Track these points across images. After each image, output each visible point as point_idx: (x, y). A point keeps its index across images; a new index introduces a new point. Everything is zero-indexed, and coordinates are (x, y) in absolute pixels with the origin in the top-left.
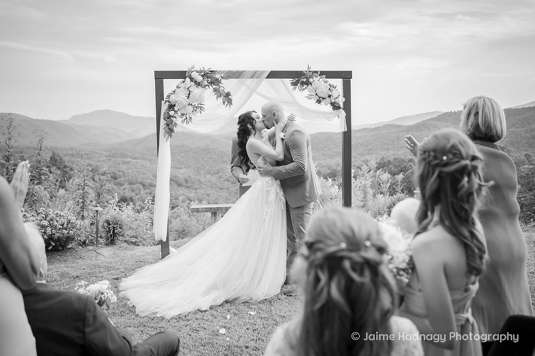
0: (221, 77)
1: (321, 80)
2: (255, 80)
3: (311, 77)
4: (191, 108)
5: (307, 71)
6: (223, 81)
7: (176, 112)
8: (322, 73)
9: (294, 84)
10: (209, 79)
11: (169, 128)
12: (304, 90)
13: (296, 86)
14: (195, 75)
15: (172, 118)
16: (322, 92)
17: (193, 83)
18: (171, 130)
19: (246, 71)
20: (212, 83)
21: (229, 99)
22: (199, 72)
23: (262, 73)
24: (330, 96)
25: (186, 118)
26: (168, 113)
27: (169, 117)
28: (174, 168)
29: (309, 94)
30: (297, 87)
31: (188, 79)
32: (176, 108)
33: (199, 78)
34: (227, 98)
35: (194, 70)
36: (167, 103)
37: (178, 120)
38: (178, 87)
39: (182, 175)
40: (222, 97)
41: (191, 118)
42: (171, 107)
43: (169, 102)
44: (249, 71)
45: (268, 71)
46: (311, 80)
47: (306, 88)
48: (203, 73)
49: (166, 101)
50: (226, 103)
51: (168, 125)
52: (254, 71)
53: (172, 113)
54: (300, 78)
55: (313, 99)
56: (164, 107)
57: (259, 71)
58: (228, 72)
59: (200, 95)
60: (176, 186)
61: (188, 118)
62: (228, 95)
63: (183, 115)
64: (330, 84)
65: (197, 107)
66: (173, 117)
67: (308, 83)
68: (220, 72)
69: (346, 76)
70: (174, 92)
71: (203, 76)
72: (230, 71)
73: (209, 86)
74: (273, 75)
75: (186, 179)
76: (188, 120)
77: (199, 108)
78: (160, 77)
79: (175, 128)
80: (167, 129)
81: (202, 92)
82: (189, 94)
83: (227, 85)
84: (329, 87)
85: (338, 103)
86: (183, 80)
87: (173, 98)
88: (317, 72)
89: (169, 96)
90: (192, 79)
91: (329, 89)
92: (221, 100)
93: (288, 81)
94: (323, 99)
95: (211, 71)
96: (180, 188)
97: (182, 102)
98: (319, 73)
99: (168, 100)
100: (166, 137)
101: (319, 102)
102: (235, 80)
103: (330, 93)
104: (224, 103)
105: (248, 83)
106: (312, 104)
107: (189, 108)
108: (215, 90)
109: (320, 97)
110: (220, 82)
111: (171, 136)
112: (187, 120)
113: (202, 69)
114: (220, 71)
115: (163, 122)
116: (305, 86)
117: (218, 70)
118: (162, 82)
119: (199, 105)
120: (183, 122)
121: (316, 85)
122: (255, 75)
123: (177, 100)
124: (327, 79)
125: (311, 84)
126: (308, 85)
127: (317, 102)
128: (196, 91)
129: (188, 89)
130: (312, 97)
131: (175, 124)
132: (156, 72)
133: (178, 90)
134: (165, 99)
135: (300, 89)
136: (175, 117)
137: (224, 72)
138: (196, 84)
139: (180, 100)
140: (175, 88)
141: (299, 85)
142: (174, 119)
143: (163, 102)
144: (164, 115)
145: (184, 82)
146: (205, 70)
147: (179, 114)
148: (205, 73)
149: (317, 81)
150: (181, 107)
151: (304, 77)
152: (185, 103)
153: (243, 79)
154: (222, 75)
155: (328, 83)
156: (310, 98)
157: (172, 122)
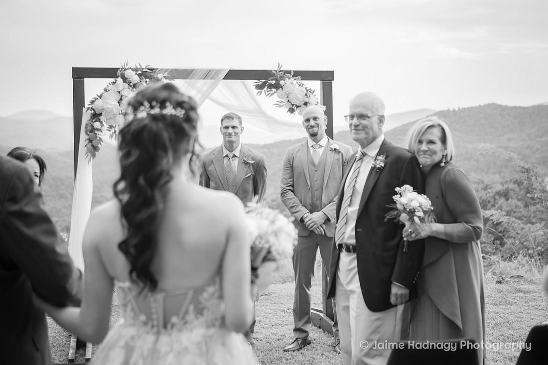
0: (165, 77)
1: (295, 82)
2: (209, 82)
3: (282, 78)
5: (276, 71)
7: (101, 122)
8: (297, 74)
9: (259, 87)
10: (147, 80)
11: (92, 146)
12: (272, 94)
13: (262, 89)
15: (96, 132)
16: (297, 98)
17: (126, 85)
18: (95, 148)
19: (198, 70)
22: (136, 70)
23: (218, 72)
24: (306, 104)
25: (115, 131)
26: (92, 126)
27: (93, 130)
29: (279, 100)
30: (263, 91)
31: (120, 80)
32: (102, 118)
33: (135, 78)
35: (127, 67)
36: (90, 112)
37: (105, 135)
38: (106, 90)
42: (96, 116)
43: (93, 109)
44: (201, 70)
45: (225, 70)
46: (282, 82)
47: (274, 93)
48: (140, 72)
49: (88, 108)
51: (90, 141)
52: (208, 70)
53: (97, 125)
54: (267, 80)
55: (283, 107)
56: (86, 116)
57: (214, 70)
58: (172, 71)
63: (111, 127)
64: (306, 88)
66: (97, 130)
67: (277, 86)
68: (161, 71)
69: (326, 78)
70: (100, 97)
71: (140, 75)
72: (175, 70)
74: (233, 75)
78: (80, 75)
79: (99, 146)
80: (89, 146)
82: (121, 99)
84: (306, 92)
86: (113, 80)
87: (99, 104)
88: (289, 72)
89: (92, 102)
90: (125, 80)
91: (306, 95)
93: (252, 83)
94: (297, 107)
95: (150, 69)
97: (112, 110)
98: (292, 73)
99: (91, 106)
100: (89, 157)
101: (292, 110)
102: (181, 82)
103: (307, 100)
105: (199, 86)
106: (282, 113)
107: (120, 118)
109: (293, 105)
111: (94, 156)
112: (116, 135)
113: (139, 67)
114: (162, 69)
115: (83, 137)
116: (274, 90)
117: (159, 67)
118: (83, 83)
121: (288, 89)
122: (208, 74)
123: (105, 107)
124: (303, 82)
125: (282, 88)
126: (277, 88)
127: (289, 110)
129: (119, 92)
130: (282, 104)
131: (100, 139)
132: (75, 70)
133: (106, 94)
134: (86, 106)
135: (267, 94)
136: (100, 130)
137: (167, 70)
138: (131, 86)
139: (108, 108)
140: (100, 91)
141: (266, 88)
142: (100, 133)
143: (84, 110)
144: (86, 128)
145: (114, 83)
146: (143, 68)
147: (106, 126)
148: (143, 72)
149: (290, 84)
150: (108, 117)
151: (272, 78)
152: (115, 111)
153: (192, 80)
154: (166, 74)
155: (304, 86)
156: (280, 106)
157: (96, 137)
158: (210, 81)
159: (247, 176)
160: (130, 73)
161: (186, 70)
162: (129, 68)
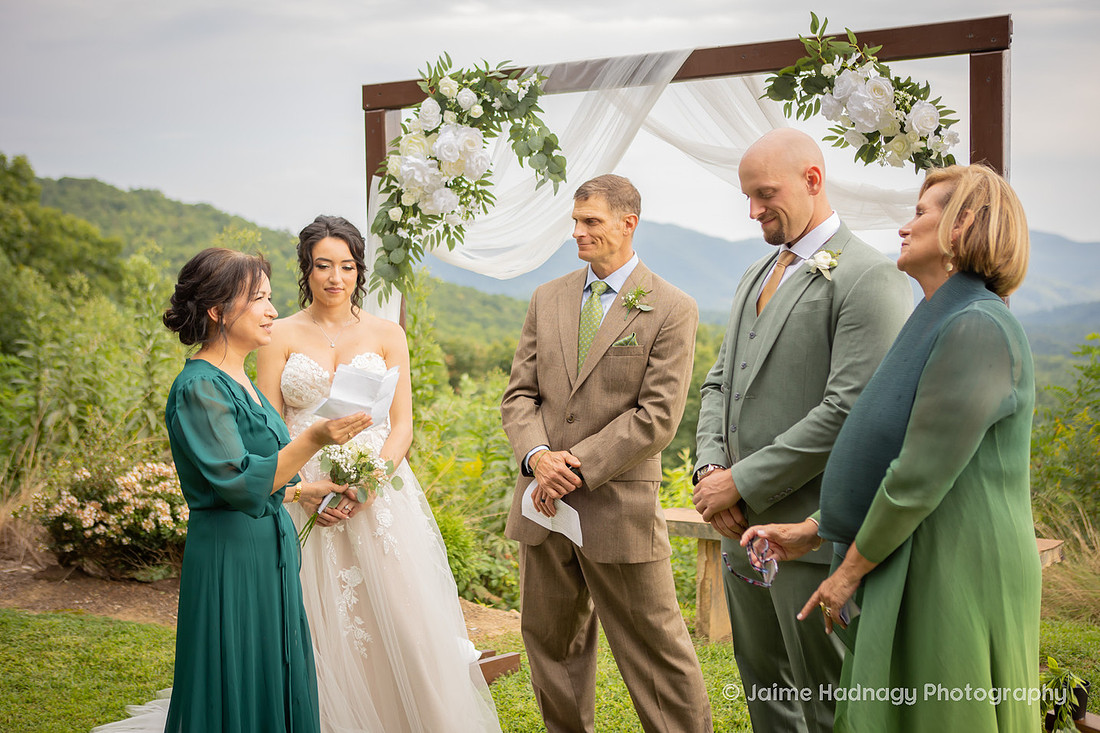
2: (638, 90)
3: (826, 59)
4: (447, 199)
5: (812, 39)
8: (866, 41)
9: (781, 90)
10: (496, 99)
11: (392, 263)
12: (814, 109)
13: (790, 97)
14: (448, 87)
17: (449, 114)
18: (399, 269)
21: (555, 159)
23: (663, 60)
24: (904, 129)
26: (388, 215)
29: (833, 124)
30: (793, 101)
31: (429, 104)
32: (405, 199)
33: (467, 98)
34: (547, 157)
37: (422, 238)
40: (534, 153)
44: (623, 59)
45: (682, 52)
46: (828, 71)
47: (816, 104)
48: (476, 81)
50: (545, 173)
51: (387, 252)
52: (637, 57)
53: (396, 214)
55: (846, 146)
57: (652, 56)
61: (452, 229)
62: (552, 144)
64: (897, 81)
65: (471, 193)
66: (402, 225)
67: (821, 84)
69: (984, 42)
71: (476, 87)
72: (563, 66)
76: (453, 235)
77: (475, 195)
80: (386, 263)
88: (844, 38)
90: (443, 101)
92: (529, 165)
93: (763, 80)
94: (885, 140)
95: (505, 72)
98: (854, 40)
101: (868, 153)
102: (579, 97)
103: (903, 118)
104: (537, 173)
108: (515, 133)
109: (869, 136)
110: (531, 104)
112: (449, 236)
113: (483, 69)
116: (816, 95)
118: (381, 118)
119: (479, 187)
120: (434, 241)
121: (842, 89)
122: (640, 71)
125: (830, 85)
126: (822, 90)
127: (860, 154)
130: (840, 137)
131: (418, 250)
133: (404, 140)
135: (805, 110)
141: (797, 95)
144: (377, 220)
146: (490, 70)
148: (486, 79)
149: (849, 72)
150: (417, 196)
151: (805, 63)
156: (841, 143)
158: (644, 88)
159: (621, 341)
161: (585, 63)
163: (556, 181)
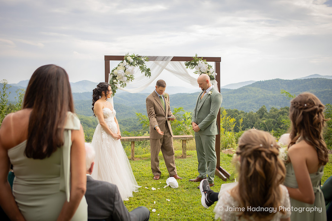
0: (145, 60)
1: (203, 62)
3: (197, 61)
4: (126, 78)
5: (195, 57)
6: (145, 62)
7: (117, 80)
8: (204, 58)
9: (187, 65)
10: (137, 61)
11: (113, 90)
12: (193, 68)
13: (188, 66)
15: (115, 84)
16: (204, 69)
17: (128, 63)
19: (159, 56)
20: (138, 63)
21: (149, 72)
22: (132, 56)
23: (168, 57)
24: (208, 72)
25: (123, 84)
26: (113, 81)
27: (113, 83)
28: (86, 115)
29: (196, 70)
31: (125, 61)
32: (117, 78)
33: (132, 60)
34: (148, 72)
35: (128, 55)
36: (112, 75)
37: (118, 85)
38: (119, 66)
39: (91, 119)
40: (145, 71)
41: (125, 84)
42: (114, 77)
43: (113, 74)
44: (161, 57)
45: (172, 57)
46: (197, 62)
49: (111, 74)
50: (147, 75)
52: (164, 56)
53: (115, 81)
54: (191, 61)
55: (198, 74)
56: (110, 77)
57: (166, 57)
58: (148, 57)
59: (132, 71)
60: (87, 127)
62: (149, 70)
63: (121, 82)
64: (208, 65)
65: (129, 78)
67: (195, 64)
68: (144, 57)
69: (217, 60)
70: (116, 68)
71: (134, 59)
72: (149, 56)
73: (137, 65)
74: (175, 59)
75: (94, 122)
76: (124, 85)
77: (130, 78)
78: (108, 59)
79: (116, 90)
81: (133, 69)
83: (148, 65)
84: (208, 67)
85: (213, 76)
86: (122, 61)
87: (115, 71)
88: (201, 58)
89: (113, 71)
90: (127, 61)
91: (208, 68)
92: (144, 73)
93: (183, 63)
95: (138, 56)
96: (90, 128)
97: (121, 75)
98: (202, 58)
99: (112, 73)
102: (152, 62)
103: (208, 70)
104: (146, 75)
105: (160, 64)
107: (125, 78)
108: (141, 67)
110: (143, 63)
111: (114, 95)
114: (144, 56)
117: (143, 55)
118: (109, 62)
119: (131, 77)
120: (121, 86)
121: (200, 65)
122: (164, 59)
123: (118, 73)
124: (207, 62)
125: (197, 65)
126: (195, 65)
128: (130, 68)
129: (124, 66)
131: (117, 87)
132: (105, 56)
133: (119, 67)
134: (110, 73)
135: (191, 68)
136: (116, 83)
137: (146, 57)
138: (130, 64)
139: (120, 73)
140: (117, 66)
141: (190, 65)
142: (116, 84)
143: (109, 74)
144: (110, 82)
145: (122, 62)
147: (119, 81)
148: (135, 57)
149: (201, 63)
150: (120, 77)
151: (193, 60)
152: (123, 75)
153: (157, 61)
154: (145, 59)
155: (207, 64)
156: (196, 73)
157: (115, 86)
158: (165, 62)
160: (129, 58)
161: (154, 56)
162: (129, 56)
163: (150, 76)
